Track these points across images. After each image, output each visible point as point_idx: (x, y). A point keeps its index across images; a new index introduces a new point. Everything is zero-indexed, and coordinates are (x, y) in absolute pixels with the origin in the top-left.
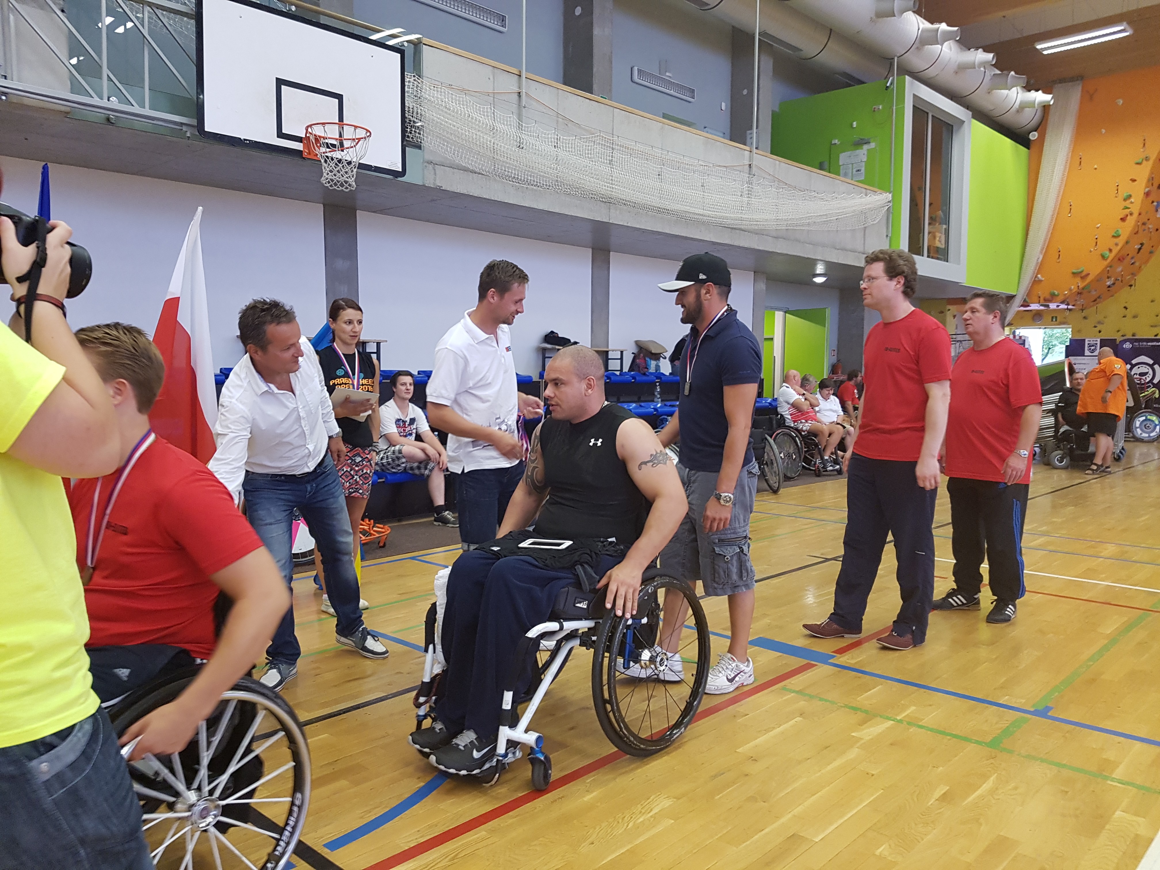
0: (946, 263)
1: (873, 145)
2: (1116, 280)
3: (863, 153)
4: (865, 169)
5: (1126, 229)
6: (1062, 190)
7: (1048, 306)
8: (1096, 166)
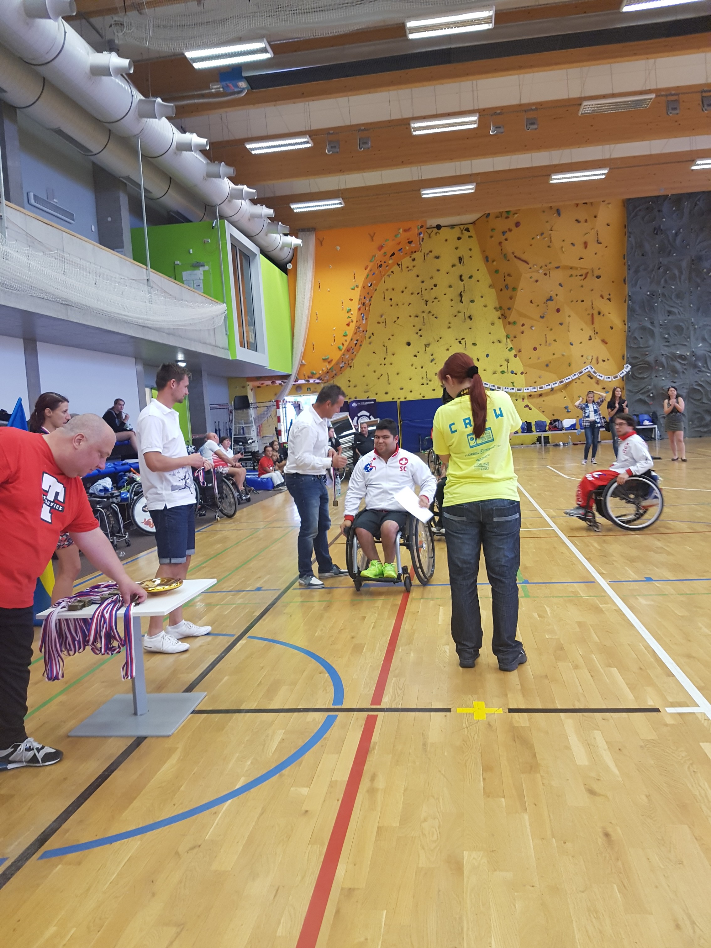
0: (256, 352)
1: (206, 268)
2: (345, 363)
3: (199, 273)
4: (203, 285)
5: (351, 330)
6: (311, 304)
7: (309, 381)
8: (329, 290)
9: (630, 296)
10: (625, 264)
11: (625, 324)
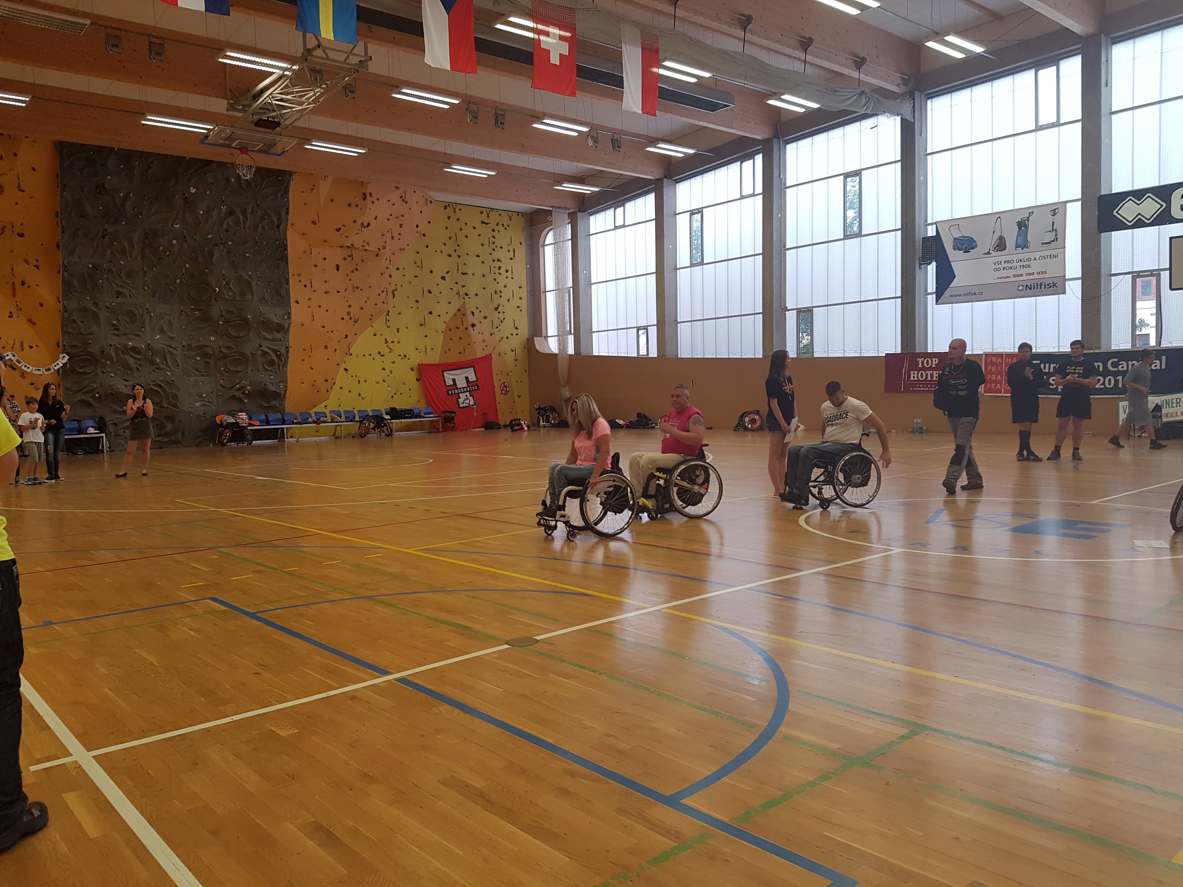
9: (65, 266)
10: (58, 224)
11: (60, 302)
